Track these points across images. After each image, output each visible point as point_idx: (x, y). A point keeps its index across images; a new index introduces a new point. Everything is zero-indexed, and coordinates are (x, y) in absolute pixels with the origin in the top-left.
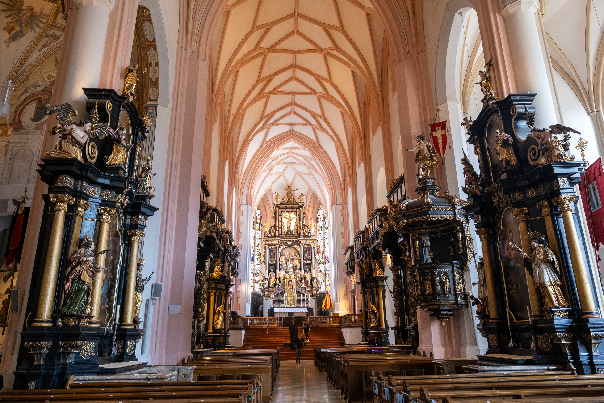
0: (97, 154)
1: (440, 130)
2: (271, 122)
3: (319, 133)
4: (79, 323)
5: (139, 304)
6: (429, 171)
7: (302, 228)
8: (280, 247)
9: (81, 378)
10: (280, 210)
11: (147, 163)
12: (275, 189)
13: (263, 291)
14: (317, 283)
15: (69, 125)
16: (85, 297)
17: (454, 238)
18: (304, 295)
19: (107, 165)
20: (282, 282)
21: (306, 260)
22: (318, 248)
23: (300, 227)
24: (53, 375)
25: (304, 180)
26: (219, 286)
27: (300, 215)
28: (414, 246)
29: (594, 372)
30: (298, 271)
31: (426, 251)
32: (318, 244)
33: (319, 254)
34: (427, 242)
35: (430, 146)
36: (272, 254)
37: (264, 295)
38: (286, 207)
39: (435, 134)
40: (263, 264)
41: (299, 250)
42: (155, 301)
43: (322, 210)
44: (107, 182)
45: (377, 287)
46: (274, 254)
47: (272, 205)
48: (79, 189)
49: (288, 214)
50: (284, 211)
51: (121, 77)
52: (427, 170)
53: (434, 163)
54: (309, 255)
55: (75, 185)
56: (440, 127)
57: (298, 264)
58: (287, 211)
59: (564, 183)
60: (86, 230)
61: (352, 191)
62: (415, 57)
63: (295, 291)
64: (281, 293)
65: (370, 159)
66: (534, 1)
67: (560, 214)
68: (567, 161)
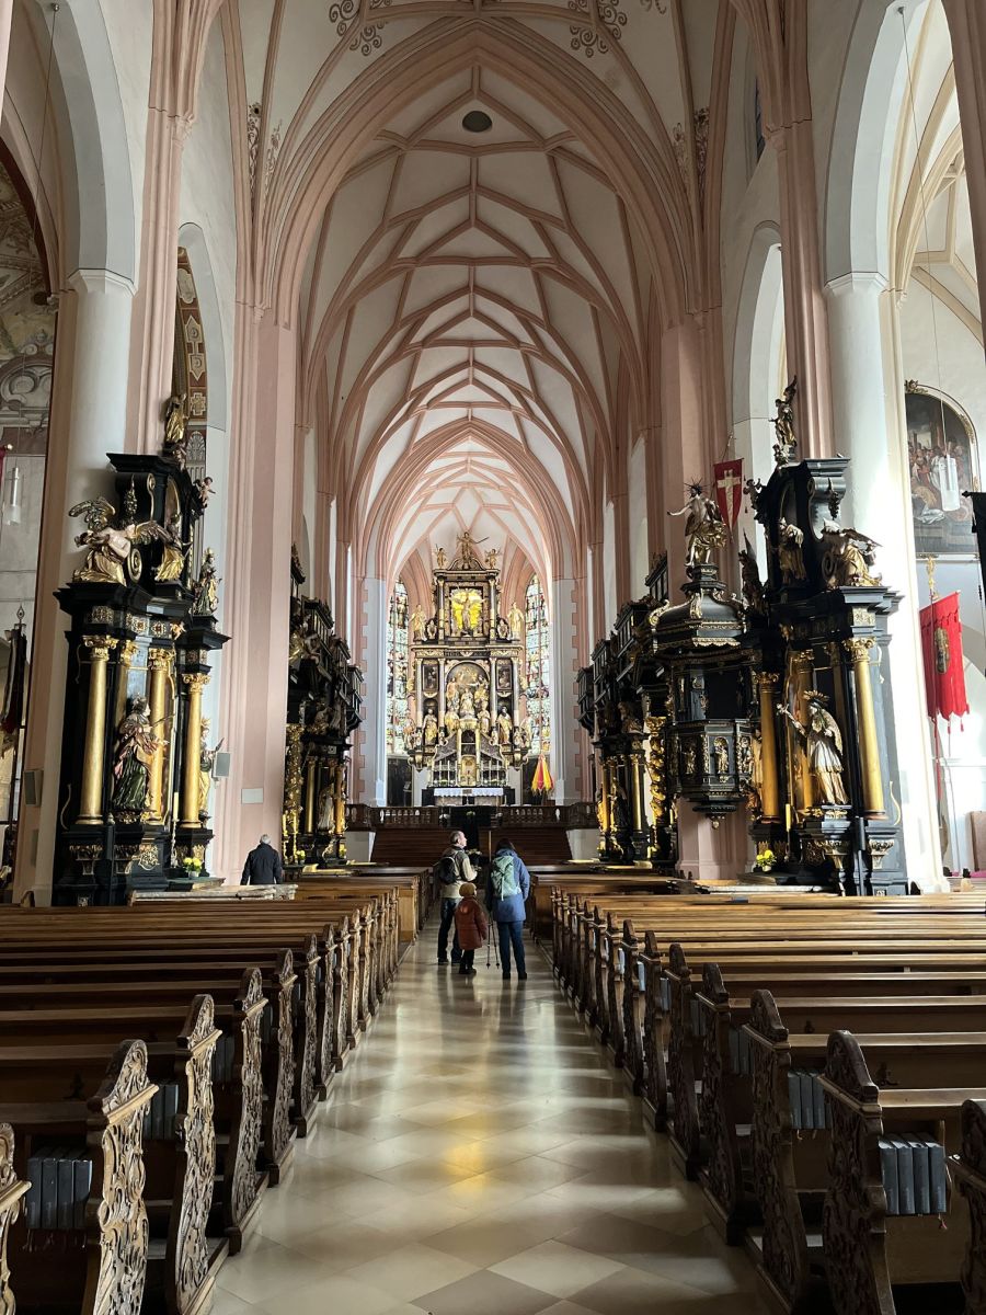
0: (140, 567)
1: (731, 478)
2: (425, 401)
3: (529, 427)
4: (138, 820)
5: (206, 790)
6: (709, 552)
7: (493, 623)
8: (446, 663)
9: (145, 895)
10: (447, 584)
11: (208, 560)
12: (436, 539)
13: (412, 753)
14: (523, 737)
15: (103, 529)
16: (144, 784)
17: (743, 674)
18: (495, 761)
19: (157, 582)
20: (451, 736)
21: (501, 691)
22: (528, 664)
23: (489, 621)
24: (109, 890)
25: (498, 520)
26: (324, 749)
27: (489, 597)
28: (677, 687)
29: (870, 893)
30: (485, 713)
31: (697, 697)
32: (527, 656)
33: (528, 676)
34: (699, 682)
35: (711, 505)
36: (430, 677)
37: (414, 762)
38: (460, 579)
39: (721, 484)
40: (412, 698)
41: (487, 669)
42: (217, 783)
43: (536, 586)
44: (160, 611)
45: (629, 751)
46: (434, 677)
47: (429, 574)
48: (121, 625)
49: (463, 593)
50: (455, 588)
53: (718, 537)
54: (508, 681)
56: (730, 471)
57: (484, 698)
58: (460, 588)
59: (861, 617)
60: (134, 685)
61: (593, 554)
62: (699, 319)
63: (478, 754)
64: (449, 758)
65: (626, 495)
66: (877, 276)
67: (853, 665)
68: (867, 584)
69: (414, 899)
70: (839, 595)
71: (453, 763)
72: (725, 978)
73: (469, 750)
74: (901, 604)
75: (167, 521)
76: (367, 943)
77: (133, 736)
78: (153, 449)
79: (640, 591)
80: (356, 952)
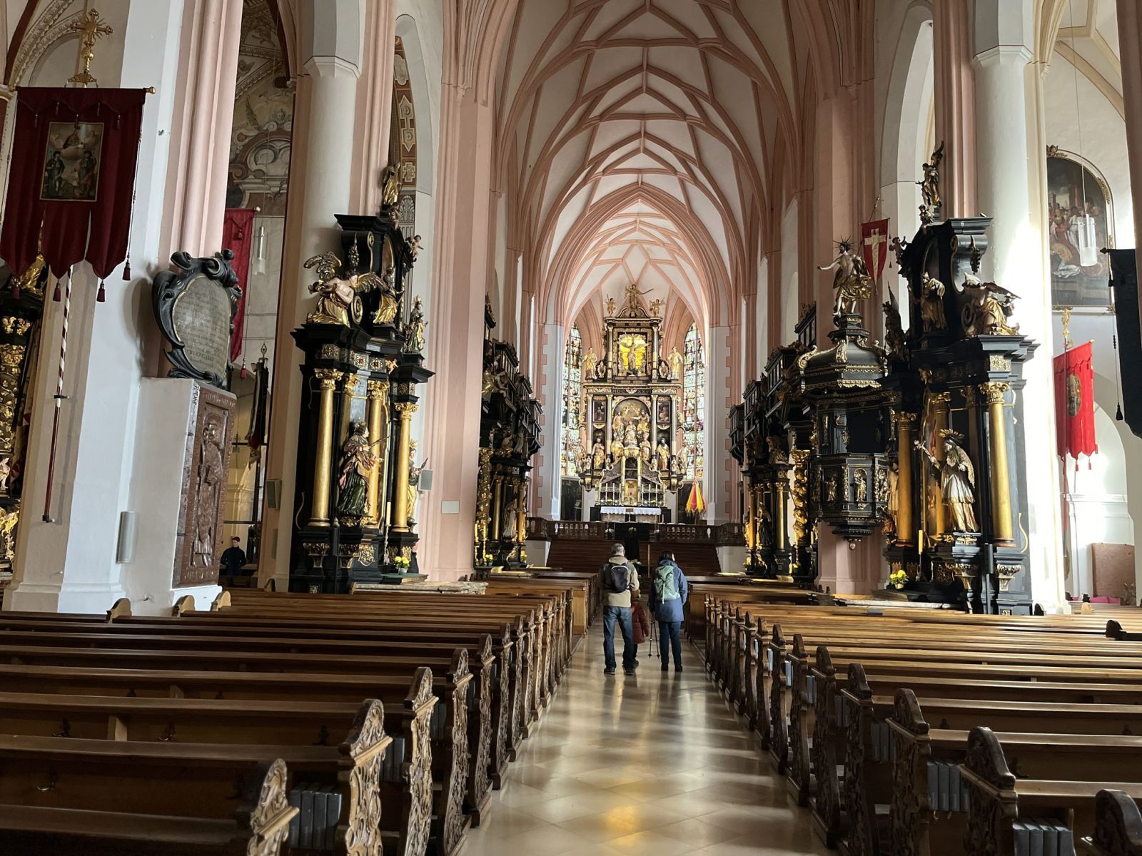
0: (361, 312)
1: (877, 235)
2: (601, 169)
3: (693, 190)
4: (358, 524)
5: (413, 500)
6: (855, 303)
7: (655, 365)
9: (363, 586)
10: (616, 330)
11: (417, 307)
12: (607, 290)
13: (582, 476)
14: (679, 465)
15: (332, 279)
16: (363, 494)
17: (883, 414)
18: (654, 485)
19: (375, 325)
20: (616, 462)
21: (661, 424)
22: (685, 401)
23: (651, 363)
24: (334, 580)
25: (662, 273)
26: (509, 469)
27: (652, 341)
28: (821, 423)
30: (646, 443)
31: (840, 432)
32: (685, 394)
33: (685, 412)
34: (842, 420)
35: (858, 261)
36: (599, 411)
37: (584, 484)
38: (627, 326)
39: (868, 241)
40: (583, 428)
41: (649, 405)
42: (422, 495)
43: (695, 332)
44: (377, 349)
45: (774, 479)
46: (603, 410)
47: (600, 321)
48: (345, 361)
49: (630, 338)
50: (622, 333)
51: (378, 184)
52: (852, 303)
53: (863, 289)
54: (667, 415)
55: (341, 355)
56: (877, 230)
57: (646, 430)
58: (627, 333)
59: (998, 364)
60: (356, 410)
61: (747, 305)
62: (852, 90)
63: (639, 478)
64: (614, 481)
65: (779, 251)
66: (1023, 49)
67: (987, 407)
68: (1004, 333)
69: (585, 600)
70: (978, 343)
71: (617, 485)
72: (868, 678)
73: (632, 474)
74: (1036, 352)
75: (384, 273)
76: (548, 634)
77: (355, 454)
78: (372, 211)
79: (790, 337)
80: (540, 641)
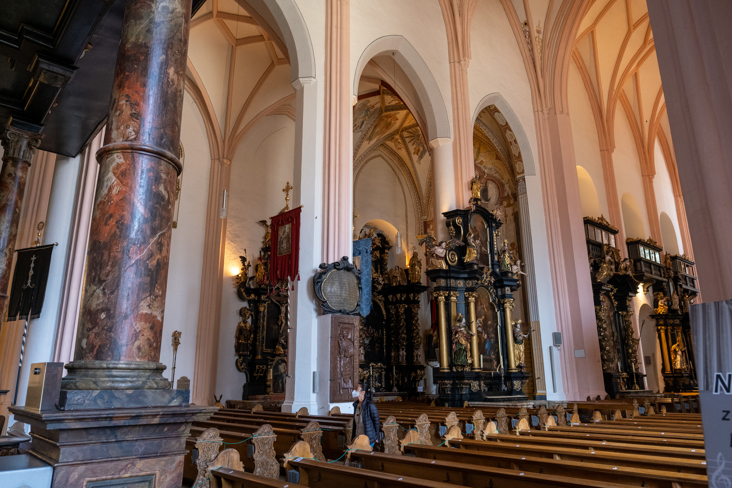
0: (457, 258)
11: (504, 245)
15: (433, 247)
16: (465, 353)
19: (465, 263)
24: (455, 400)
26: (671, 321)
42: (559, 348)
44: (466, 276)
48: (449, 285)
55: (447, 283)
77: (457, 333)
